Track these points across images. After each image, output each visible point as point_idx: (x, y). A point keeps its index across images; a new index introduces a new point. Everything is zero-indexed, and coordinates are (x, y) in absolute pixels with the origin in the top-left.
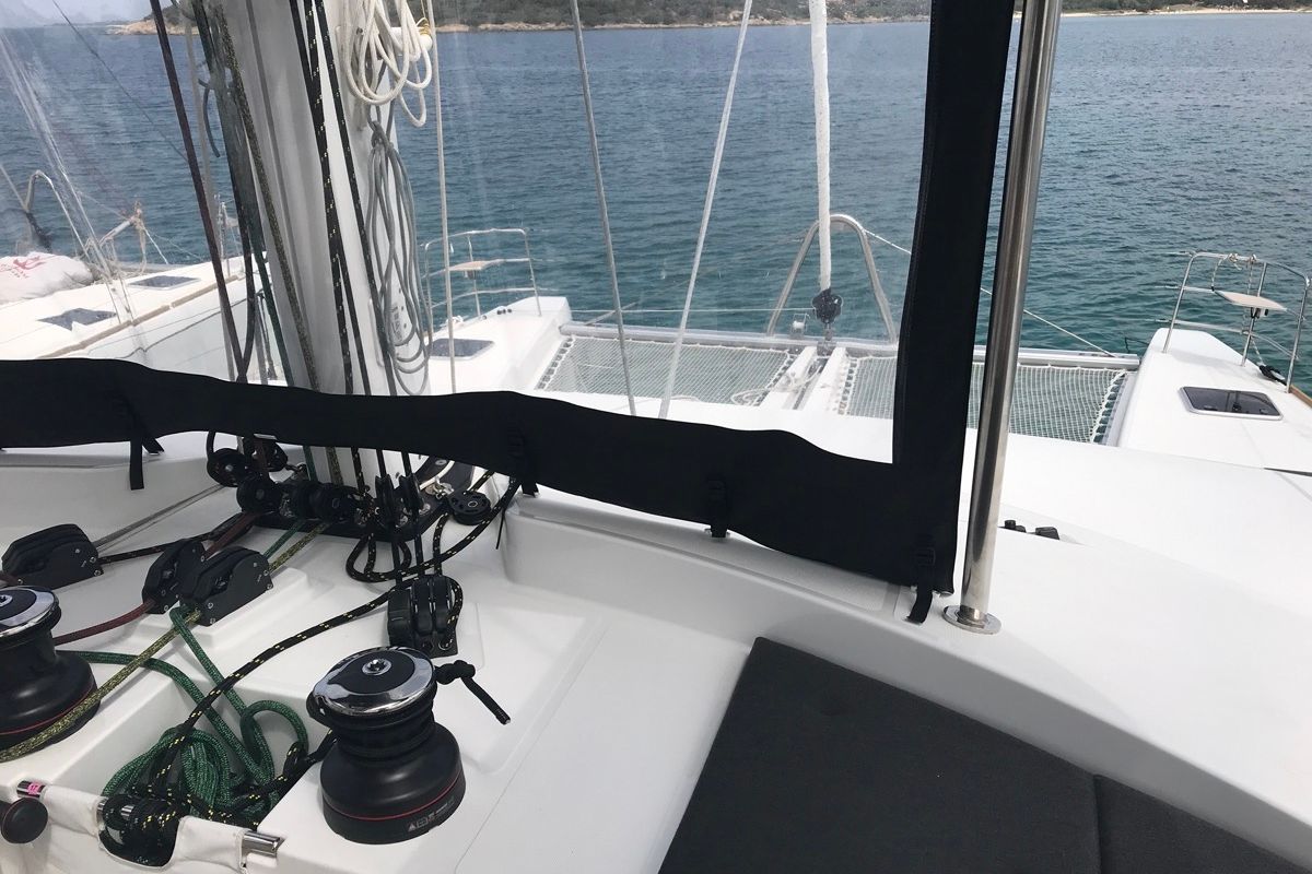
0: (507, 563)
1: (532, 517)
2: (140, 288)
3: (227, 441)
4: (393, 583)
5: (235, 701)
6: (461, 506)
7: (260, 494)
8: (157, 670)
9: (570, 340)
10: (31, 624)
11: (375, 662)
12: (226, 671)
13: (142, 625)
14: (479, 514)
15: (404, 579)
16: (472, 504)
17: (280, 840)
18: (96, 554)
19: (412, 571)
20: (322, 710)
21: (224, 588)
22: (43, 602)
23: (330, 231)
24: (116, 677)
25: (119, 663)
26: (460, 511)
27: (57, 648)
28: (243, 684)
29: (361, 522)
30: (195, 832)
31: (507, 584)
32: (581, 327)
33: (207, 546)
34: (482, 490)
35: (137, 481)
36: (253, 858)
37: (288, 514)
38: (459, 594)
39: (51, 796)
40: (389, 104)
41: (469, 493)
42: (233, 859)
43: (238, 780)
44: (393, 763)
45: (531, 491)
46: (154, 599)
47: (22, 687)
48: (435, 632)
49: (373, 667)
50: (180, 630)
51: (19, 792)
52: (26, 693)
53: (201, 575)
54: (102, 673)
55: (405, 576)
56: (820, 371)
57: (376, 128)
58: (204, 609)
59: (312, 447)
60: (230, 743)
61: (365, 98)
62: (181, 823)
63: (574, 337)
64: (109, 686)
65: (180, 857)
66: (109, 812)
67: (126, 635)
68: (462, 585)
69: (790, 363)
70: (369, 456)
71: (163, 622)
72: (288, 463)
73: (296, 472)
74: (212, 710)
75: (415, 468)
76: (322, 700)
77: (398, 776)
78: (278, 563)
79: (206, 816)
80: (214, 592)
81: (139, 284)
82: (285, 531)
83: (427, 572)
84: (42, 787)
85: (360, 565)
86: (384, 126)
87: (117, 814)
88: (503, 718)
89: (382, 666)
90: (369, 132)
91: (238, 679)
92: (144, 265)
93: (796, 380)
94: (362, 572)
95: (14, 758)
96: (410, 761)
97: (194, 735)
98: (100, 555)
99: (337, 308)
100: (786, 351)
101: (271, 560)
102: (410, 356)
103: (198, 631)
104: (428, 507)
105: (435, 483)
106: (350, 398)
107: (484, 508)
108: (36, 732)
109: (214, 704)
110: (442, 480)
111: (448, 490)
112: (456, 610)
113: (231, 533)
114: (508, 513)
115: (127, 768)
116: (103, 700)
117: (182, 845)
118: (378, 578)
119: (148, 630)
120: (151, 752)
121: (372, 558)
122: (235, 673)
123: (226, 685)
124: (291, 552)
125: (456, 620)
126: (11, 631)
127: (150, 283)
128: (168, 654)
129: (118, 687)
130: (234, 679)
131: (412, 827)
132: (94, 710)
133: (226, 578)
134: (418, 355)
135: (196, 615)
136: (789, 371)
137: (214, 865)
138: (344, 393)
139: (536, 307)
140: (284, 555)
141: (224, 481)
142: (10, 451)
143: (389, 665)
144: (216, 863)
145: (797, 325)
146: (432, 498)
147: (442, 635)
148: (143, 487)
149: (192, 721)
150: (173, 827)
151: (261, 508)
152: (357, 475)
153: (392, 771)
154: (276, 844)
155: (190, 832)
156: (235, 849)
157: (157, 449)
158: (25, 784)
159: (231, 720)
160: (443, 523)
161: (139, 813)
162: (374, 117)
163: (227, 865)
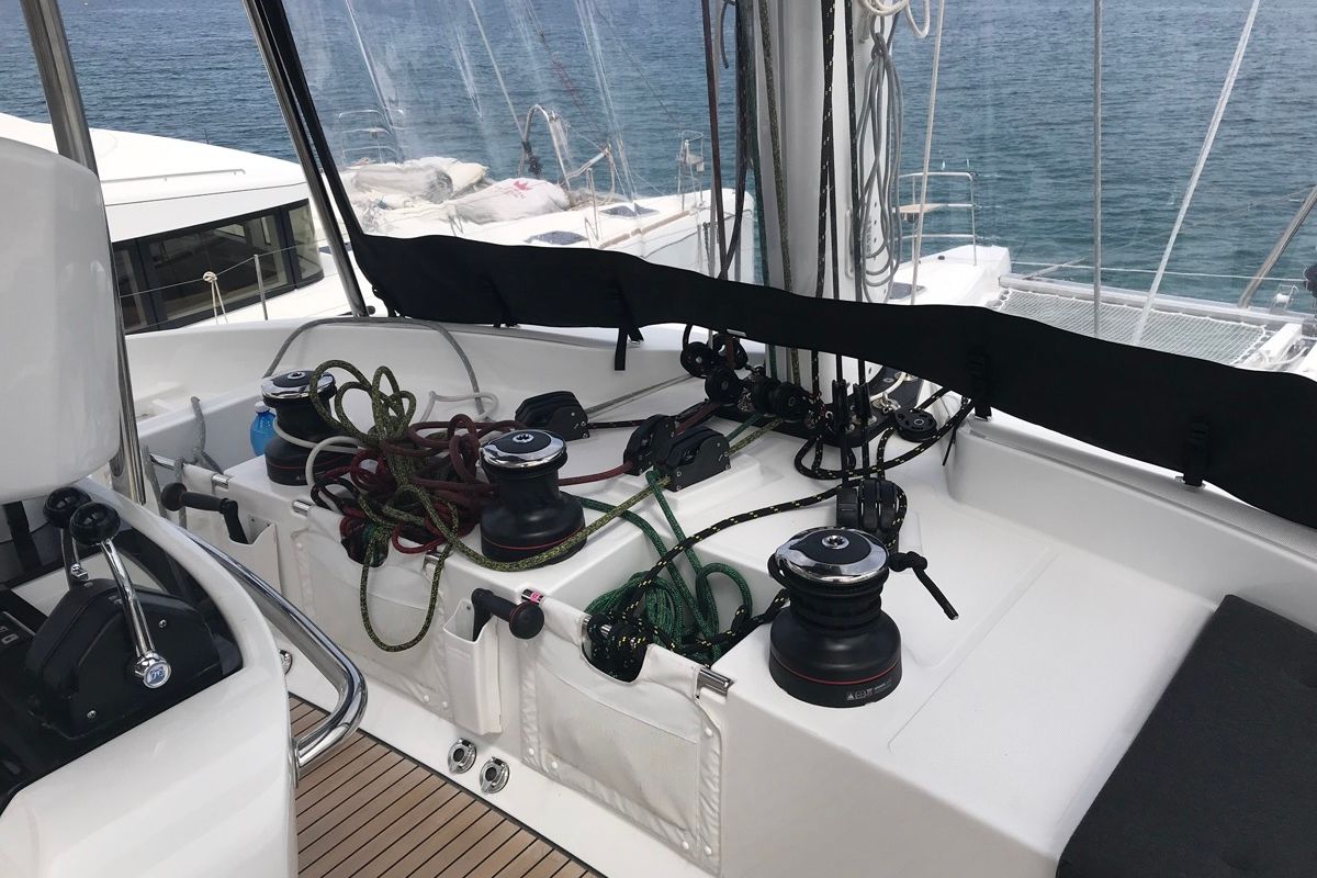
0: (951, 482)
1: (984, 437)
2: (607, 216)
3: (700, 334)
4: (840, 481)
5: (693, 559)
6: (907, 423)
7: (725, 386)
8: (632, 522)
9: (1007, 293)
10: (545, 461)
11: (834, 537)
12: (689, 533)
13: (622, 483)
14: (923, 432)
15: (850, 479)
16: (918, 422)
17: (730, 682)
18: (586, 420)
19: (859, 472)
20: (781, 572)
21: (691, 461)
22: (555, 446)
23: (824, 138)
24: (601, 520)
25: (602, 510)
26: (905, 426)
27: (561, 488)
28: (701, 546)
29: (811, 424)
30: (660, 659)
31: (950, 500)
32: (1019, 280)
33: (677, 424)
34: (928, 410)
35: (620, 364)
36: (704, 691)
37: (744, 409)
38: (904, 501)
39: (547, 604)
40: (891, 17)
41: (916, 411)
42: (689, 688)
43: (687, 631)
44: (840, 633)
45: (984, 414)
46: (633, 463)
47: (531, 512)
48: (878, 531)
49: (831, 542)
50: (653, 490)
51: (523, 598)
52: (534, 518)
53: (674, 446)
54: (590, 517)
55: (852, 476)
56: (1306, 353)
57: (878, 38)
58: (673, 477)
59: (777, 347)
60: (685, 596)
61: (873, 9)
62: (649, 648)
63: (1011, 291)
64: (595, 526)
65: (645, 677)
66: (591, 629)
67: (607, 488)
68: (907, 493)
69: (1265, 340)
70: (828, 360)
71: (639, 482)
72: (748, 363)
73: (753, 372)
74: (672, 564)
75: (869, 378)
76: (783, 562)
77: (840, 647)
78: (738, 447)
79: (669, 648)
80: (682, 463)
81: (606, 212)
82: (740, 424)
83: (872, 476)
84: (541, 597)
85: (808, 462)
86: (886, 37)
87: (598, 630)
88: (951, 613)
89: (840, 543)
90: (870, 43)
91: (698, 541)
92: (613, 194)
93: (1270, 359)
94: (810, 468)
95: (521, 570)
96: (855, 636)
97: (658, 582)
98: (589, 421)
99: (820, 214)
100: (1262, 327)
101: (732, 444)
102: (876, 270)
103: (667, 494)
104: (875, 419)
105: (883, 398)
106: (819, 300)
107: (930, 427)
108: (539, 552)
109: (675, 560)
110: (890, 395)
111: (895, 406)
112: (902, 513)
113: (695, 418)
114: (959, 431)
115: (603, 597)
116: (589, 537)
117: (647, 667)
118: (826, 475)
119: (624, 487)
120: (622, 589)
121: (819, 458)
122: (696, 535)
123: (687, 544)
124: (749, 440)
125: (901, 522)
126: (530, 464)
127: (614, 212)
128: (641, 510)
129: (602, 529)
130: (694, 540)
131: (851, 697)
132: (581, 545)
133: (693, 452)
134: (886, 267)
135: (666, 481)
136: (1263, 349)
137: (673, 692)
138: (814, 296)
139: (973, 257)
140: (742, 442)
141: (694, 371)
142: (523, 327)
143: (847, 543)
144: (673, 689)
145: (1281, 297)
146: (880, 411)
147: (886, 535)
148: (624, 369)
149: (657, 569)
150: (642, 651)
151: (723, 399)
152: (813, 378)
153: (837, 640)
154: (727, 684)
155: (656, 658)
156: (692, 681)
157: (638, 337)
158: (528, 592)
159: (688, 576)
160: (887, 435)
161: (616, 633)
162: (877, 29)
163: (684, 694)
